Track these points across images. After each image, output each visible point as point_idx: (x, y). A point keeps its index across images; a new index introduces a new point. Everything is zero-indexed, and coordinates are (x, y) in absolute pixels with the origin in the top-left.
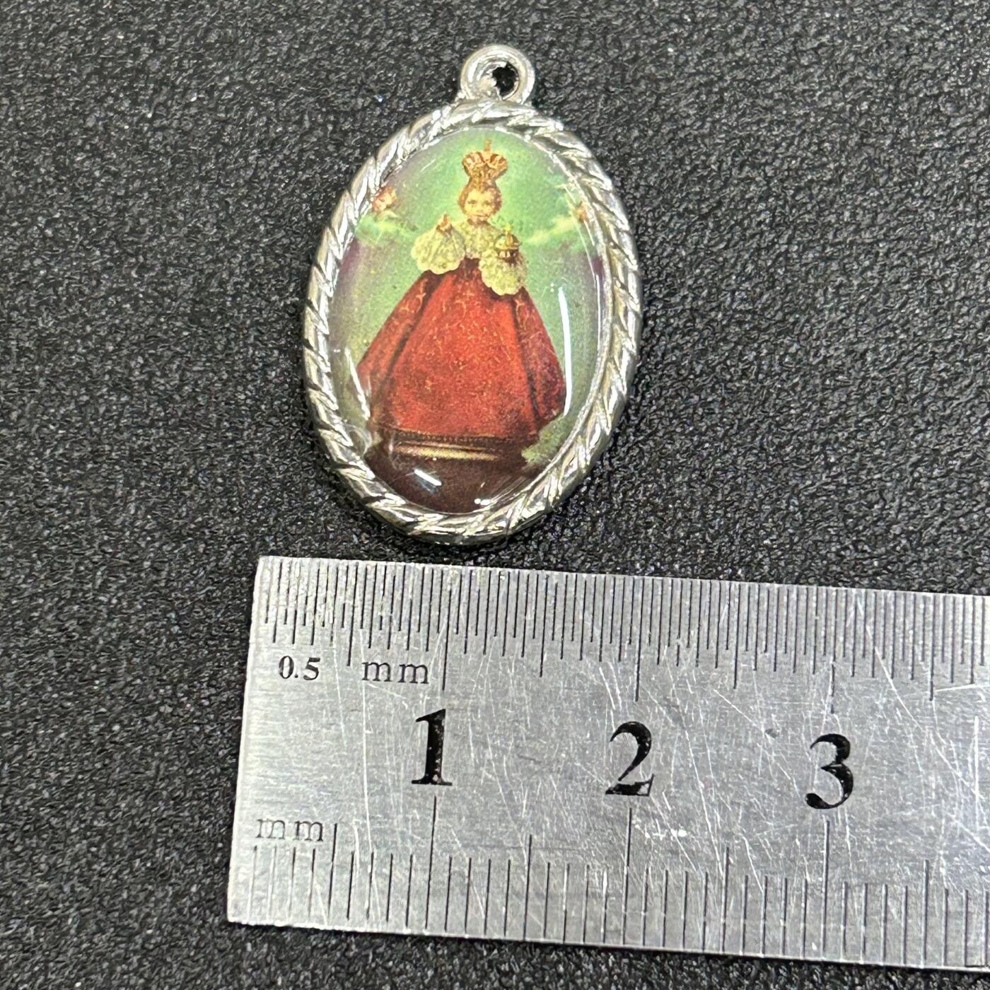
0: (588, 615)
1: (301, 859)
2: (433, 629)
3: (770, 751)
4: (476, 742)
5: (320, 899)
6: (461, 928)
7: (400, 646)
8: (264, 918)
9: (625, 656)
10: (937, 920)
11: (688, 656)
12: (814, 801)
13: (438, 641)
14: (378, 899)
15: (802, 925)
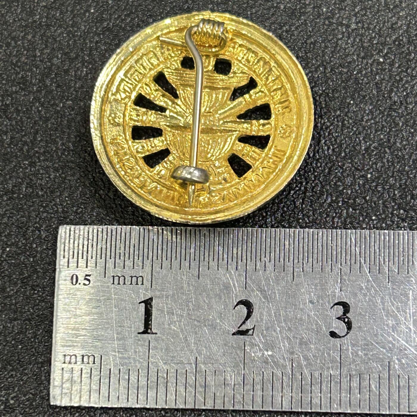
0: (221, 248)
1: (85, 373)
2: (145, 258)
3: (311, 311)
4: (168, 313)
5: (95, 392)
6: (164, 403)
7: (129, 267)
9: (239, 267)
10: (394, 390)
11: (270, 266)
12: (333, 334)
13: (148, 263)
14: (123, 390)
15: (329, 395)
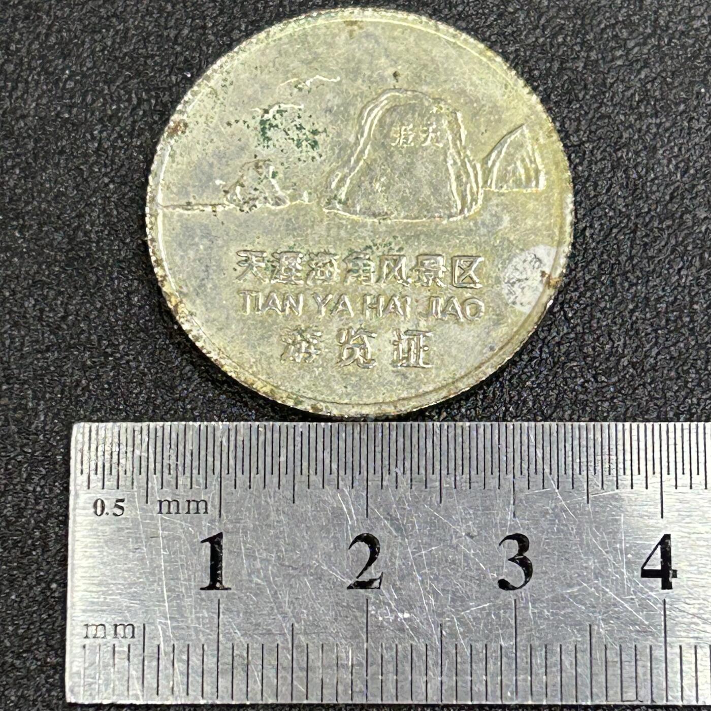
0: (327, 455)
1: (119, 652)
2: (210, 472)
3: (469, 550)
4: (247, 556)
5: (136, 681)
6: (244, 697)
7: (185, 486)
8: (94, 699)
9: (356, 484)
10: (599, 668)
11: (404, 481)
12: (504, 585)
13: (214, 481)
14: (180, 679)
15: (499, 678)
